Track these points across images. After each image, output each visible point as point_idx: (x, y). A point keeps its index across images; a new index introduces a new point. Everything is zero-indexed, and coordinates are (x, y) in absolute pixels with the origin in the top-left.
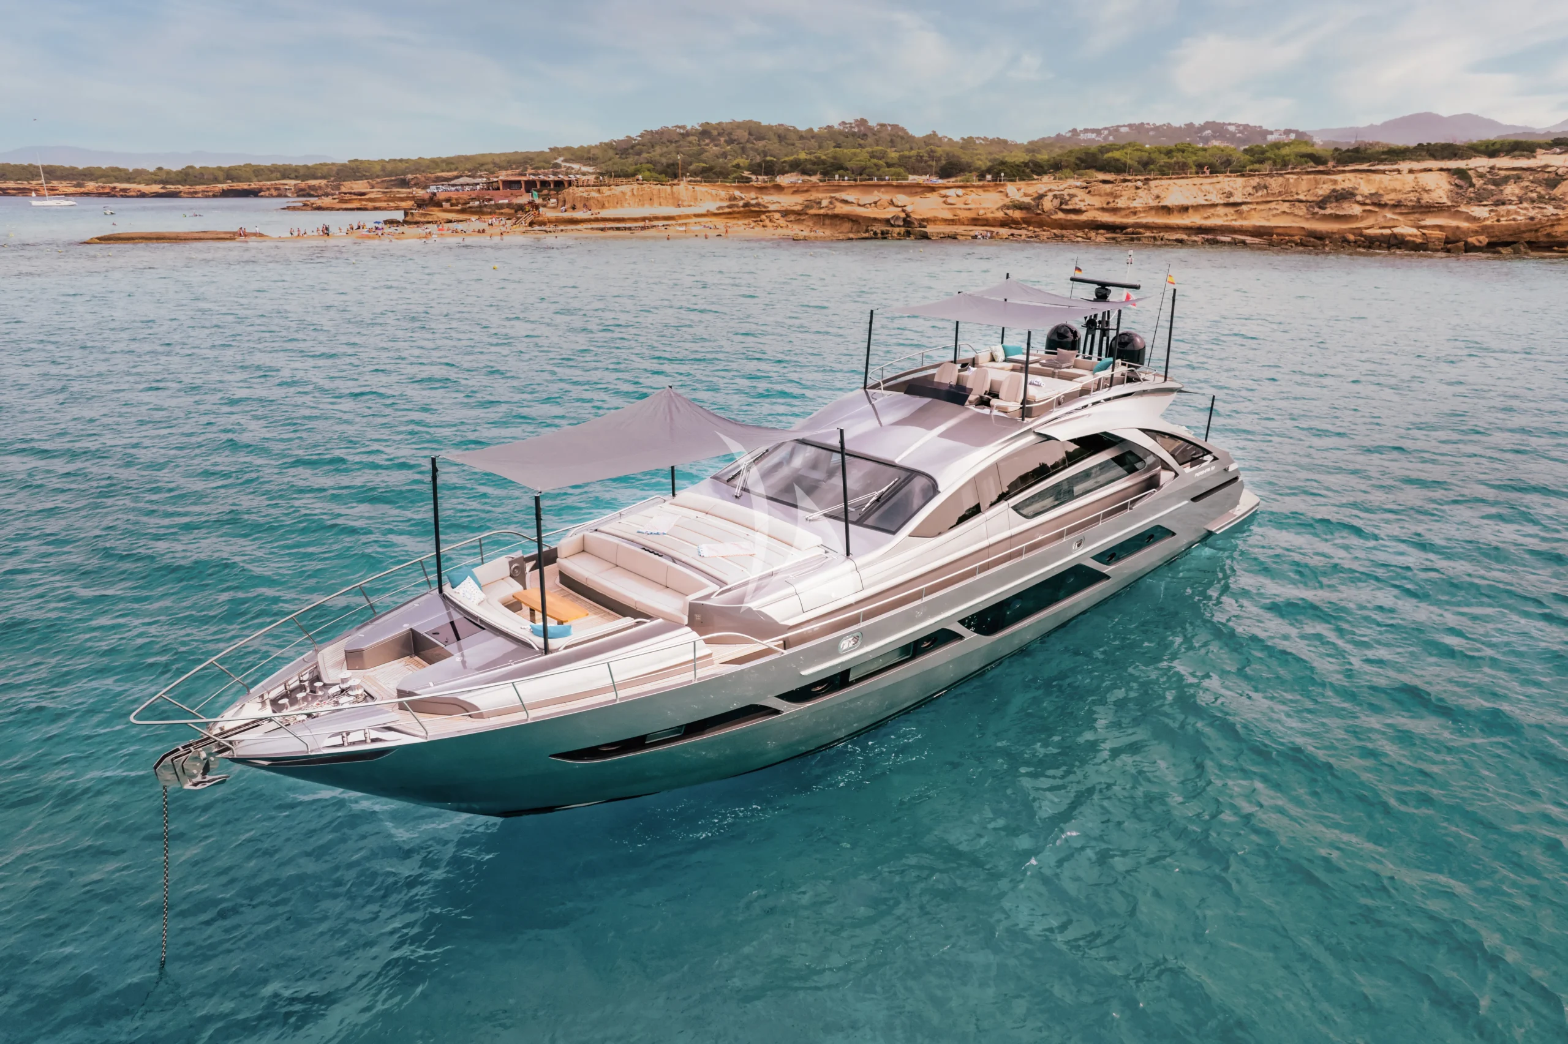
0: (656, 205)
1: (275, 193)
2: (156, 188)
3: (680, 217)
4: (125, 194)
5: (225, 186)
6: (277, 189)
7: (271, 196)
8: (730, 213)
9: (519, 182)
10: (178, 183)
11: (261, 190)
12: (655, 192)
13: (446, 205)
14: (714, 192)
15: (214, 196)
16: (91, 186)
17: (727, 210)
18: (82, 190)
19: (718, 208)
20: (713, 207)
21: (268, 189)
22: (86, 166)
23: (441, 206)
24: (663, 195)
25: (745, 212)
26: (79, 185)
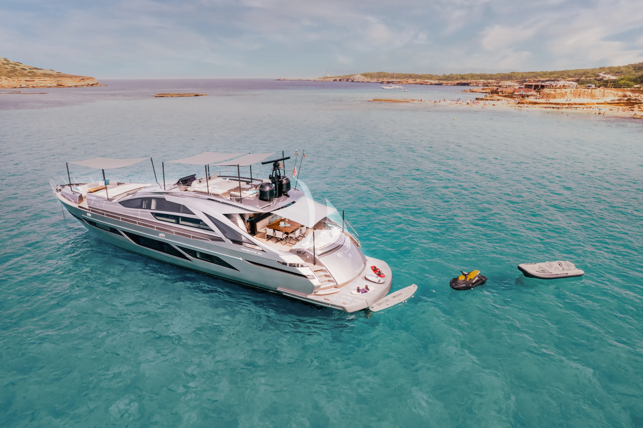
0: (581, 98)
1: (475, 84)
2: (437, 82)
3: (588, 104)
4: (426, 84)
5: (458, 82)
6: (476, 83)
7: (473, 86)
8: (618, 103)
9: (532, 85)
10: (444, 80)
11: (470, 83)
12: (582, 92)
13: (500, 94)
14: (615, 93)
15: (454, 85)
16: (418, 81)
17: (617, 102)
18: (416, 82)
19: (611, 101)
20: (608, 100)
21: (473, 83)
22: (422, 74)
23: (498, 93)
24: (586, 93)
25: (627, 103)
26: (415, 81)
